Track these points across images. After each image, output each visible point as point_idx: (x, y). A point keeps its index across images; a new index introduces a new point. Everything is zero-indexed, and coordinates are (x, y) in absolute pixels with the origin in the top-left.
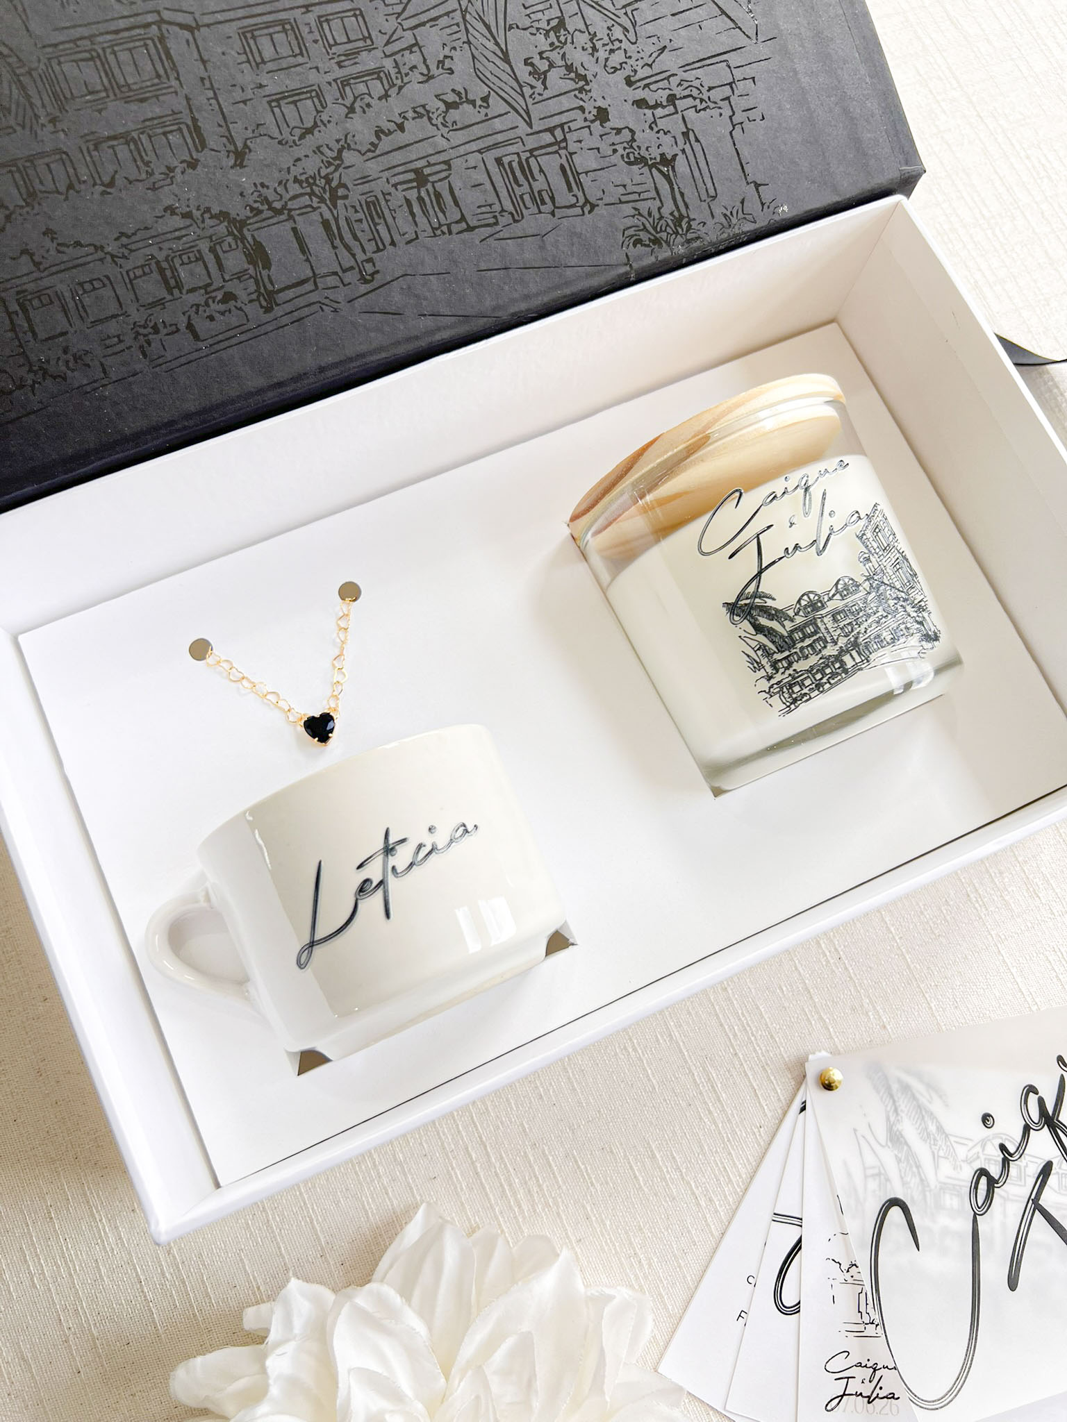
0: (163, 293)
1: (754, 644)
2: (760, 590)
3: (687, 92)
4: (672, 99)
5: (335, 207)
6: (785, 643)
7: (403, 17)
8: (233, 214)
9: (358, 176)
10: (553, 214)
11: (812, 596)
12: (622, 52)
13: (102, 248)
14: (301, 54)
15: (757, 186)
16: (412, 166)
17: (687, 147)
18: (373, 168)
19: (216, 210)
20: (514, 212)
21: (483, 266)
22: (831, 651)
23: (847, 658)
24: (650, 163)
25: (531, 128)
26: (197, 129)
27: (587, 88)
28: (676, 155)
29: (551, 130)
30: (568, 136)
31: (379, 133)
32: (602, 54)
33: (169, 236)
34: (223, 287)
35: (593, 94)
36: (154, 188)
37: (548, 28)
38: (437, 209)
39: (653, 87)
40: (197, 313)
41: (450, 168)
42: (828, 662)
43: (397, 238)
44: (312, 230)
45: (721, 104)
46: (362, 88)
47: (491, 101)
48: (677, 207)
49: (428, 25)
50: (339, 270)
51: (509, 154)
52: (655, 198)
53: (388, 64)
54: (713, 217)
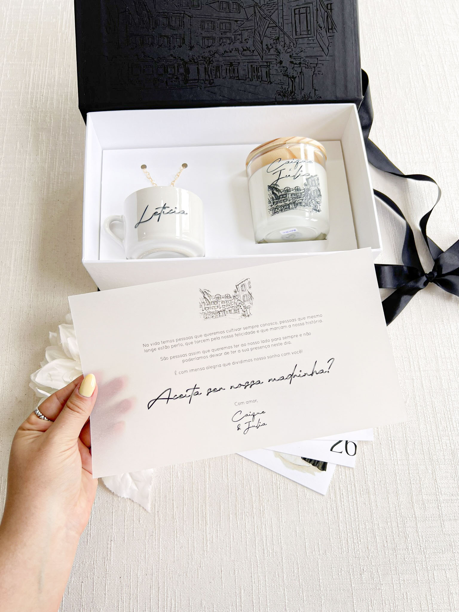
0: (163, 73)
1: (271, 197)
2: (277, 184)
3: (304, 63)
4: (300, 63)
5: (209, 65)
6: (278, 198)
7: (241, 27)
8: (185, 60)
9: (217, 60)
10: (260, 82)
11: (288, 188)
12: (291, 49)
13: (154, 59)
14: (213, 29)
15: (315, 90)
16: (230, 61)
17: (300, 76)
18: (221, 59)
19: (181, 58)
20: (251, 79)
21: (239, 89)
22: (288, 202)
23: (291, 206)
24: (289, 76)
25: (262, 60)
26: (184, 39)
27: (279, 55)
29: (267, 62)
30: (271, 65)
31: (225, 52)
32: (286, 48)
33: (169, 61)
34: (177, 75)
35: (280, 57)
36: (170, 49)
37: (274, 39)
38: (233, 72)
39: (296, 59)
40: (169, 80)
41: (239, 64)
42: (286, 205)
43: (221, 76)
44: (202, 69)
45: (312, 68)
46: (225, 40)
47: (254, 52)
48: (293, 90)
49: (245, 31)
50: (205, 80)
51: (255, 65)
52: (287, 85)
53: (233, 37)
54: (301, 94)
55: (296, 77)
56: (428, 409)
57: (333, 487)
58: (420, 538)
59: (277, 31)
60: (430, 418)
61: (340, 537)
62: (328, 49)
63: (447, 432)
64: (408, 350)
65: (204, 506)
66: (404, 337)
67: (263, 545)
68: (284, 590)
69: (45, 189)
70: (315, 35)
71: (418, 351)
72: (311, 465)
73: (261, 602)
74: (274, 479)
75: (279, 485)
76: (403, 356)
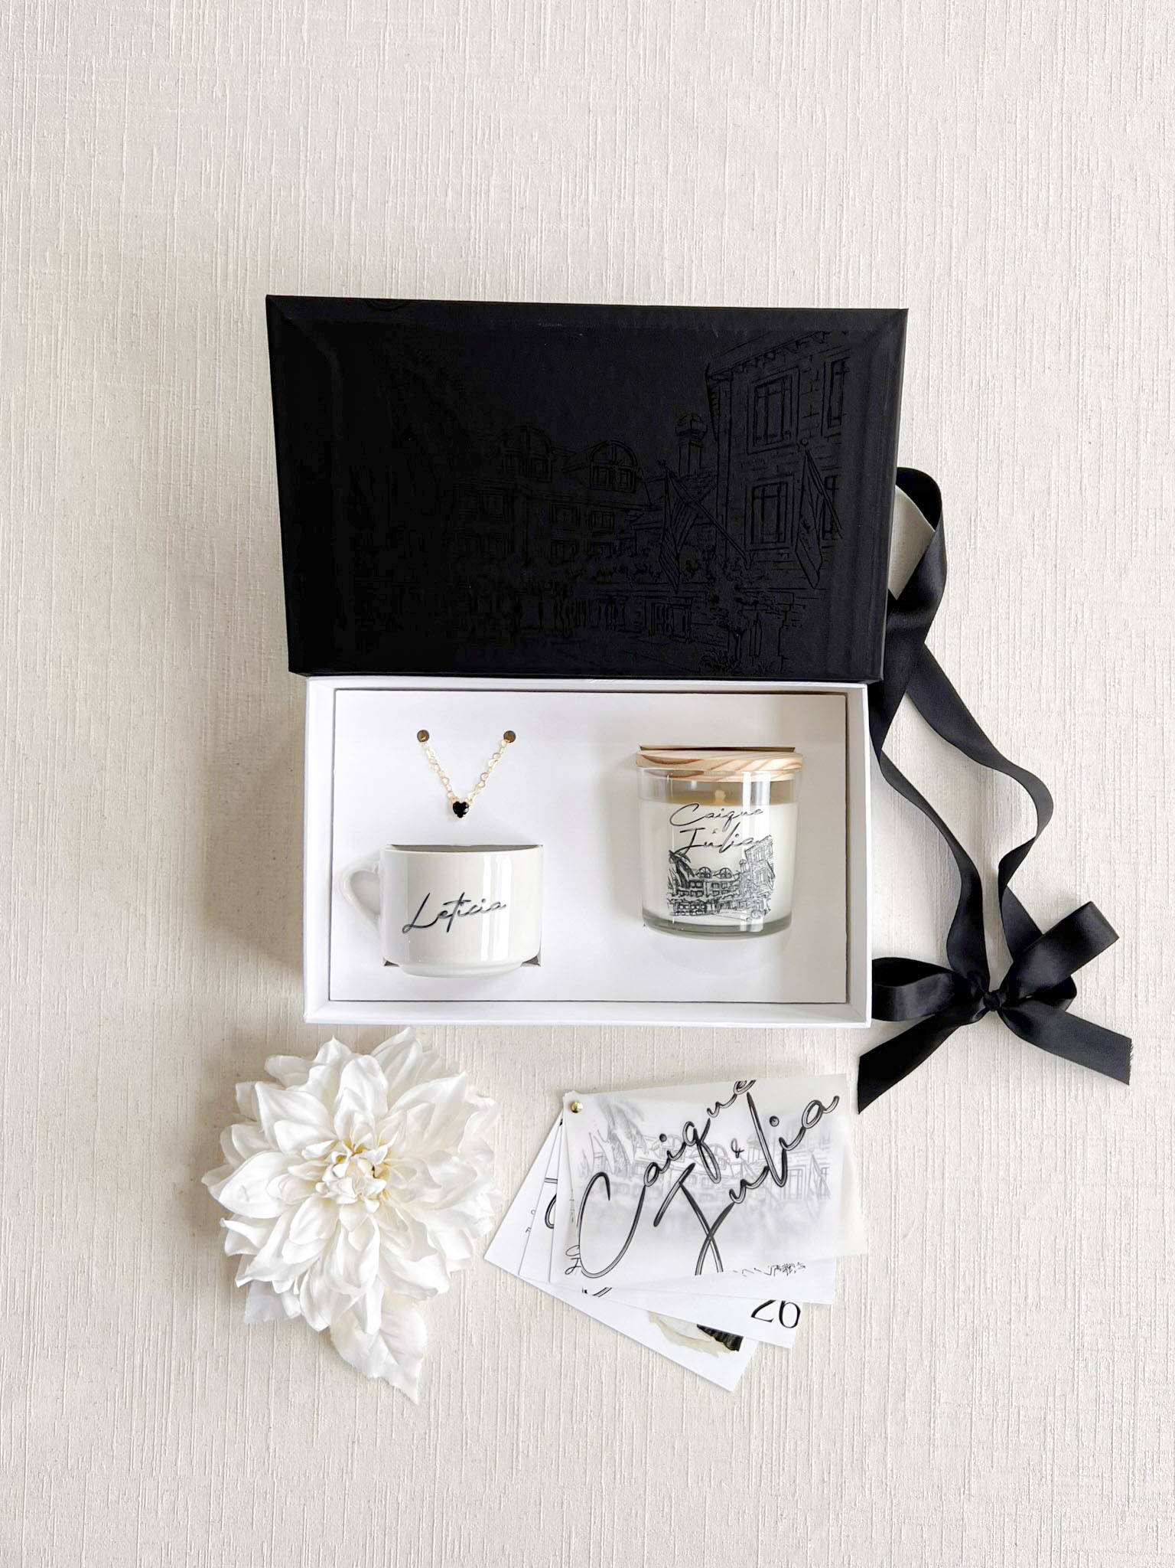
2: (685, 855)
8: (514, 587)
11: (707, 870)
12: (739, 572)
22: (703, 899)
23: (709, 906)
27: (713, 584)
32: (728, 570)
35: (715, 588)
37: (706, 550)
38: (613, 617)
42: (699, 904)
43: (587, 623)
46: (599, 550)
47: (661, 576)
50: (553, 628)
51: (660, 603)
53: (617, 543)
56: (945, 1252)
57: (748, 1378)
58: (889, 1471)
60: (947, 1269)
61: (749, 1460)
63: (972, 1295)
64: (929, 1135)
65: (516, 1396)
67: (615, 1466)
68: (644, 1537)
69: (208, 736)
71: (947, 1139)
72: (713, 1338)
73: (602, 1553)
74: (643, 1359)
75: (653, 1369)
76: (916, 1147)
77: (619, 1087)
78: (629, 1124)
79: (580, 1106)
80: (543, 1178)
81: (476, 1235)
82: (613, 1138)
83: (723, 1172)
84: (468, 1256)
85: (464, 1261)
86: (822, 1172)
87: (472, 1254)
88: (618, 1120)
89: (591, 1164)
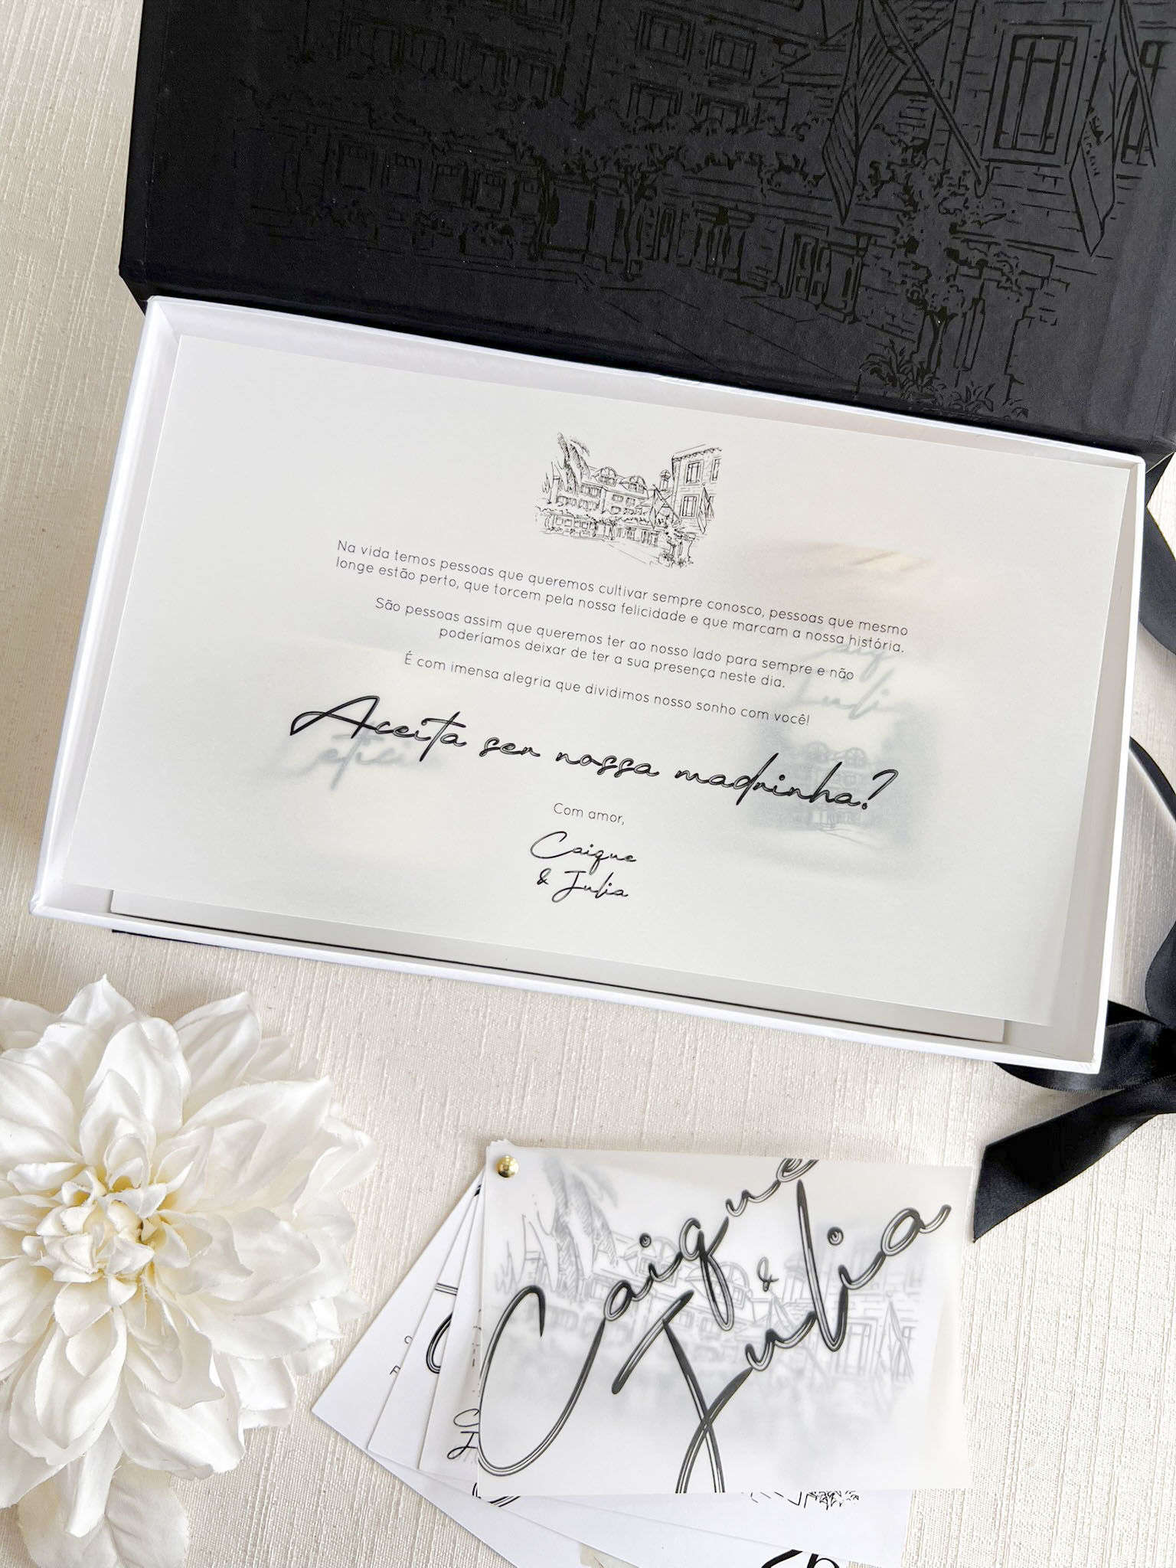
0: (457, 199)
3: (998, 265)
4: (982, 264)
5: (636, 203)
7: (790, 69)
8: (550, 163)
9: (670, 187)
10: (817, 307)
12: (962, 199)
13: (429, 135)
14: (683, 57)
15: (1012, 380)
16: (722, 203)
17: (969, 315)
18: (687, 186)
19: (537, 153)
20: (784, 288)
21: (731, 319)
24: (929, 308)
26: (561, 76)
27: (913, 215)
28: (957, 315)
29: (858, 235)
30: (871, 248)
31: (710, 160)
32: (944, 192)
33: (487, 154)
34: (508, 219)
35: (915, 223)
36: (498, 107)
37: (910, 144)
38: (720, 250)
39: (972, 245)
40: (474, 230)
41: (752, 221)
43: (673, 255)
44: (606, 211)
45: (1024, 291)
46: (717, 113)
47: (821, 182)
48: (929, 362)
49: (805, 88)
50: (609, 257)
51: (811, 235)
52: (914, 342)
53: (752, 104)
54: (956, 386)
55: (953, 316)
56: (1093, 1499)
59: (928, 115)
60: (1092, 1526)
62: (1102, 228)
64: (1084, 1293)
66: (1083, 1246)
70: (1070, 158)
71: (1114, 1304)
76: (1062, 1312)
77: (582, 1144)
78: (591, 1209)
79: (513, 1168)
80: (433, 1284)
81: (302, 1369)
82: (561, 1229)
83: (737, 1312)
84: (280, 1404)
85: (274, 1414)
86: (904, 1335)
87: (290, 1402)
88: (574, 1200)
89: (518, 1270)
